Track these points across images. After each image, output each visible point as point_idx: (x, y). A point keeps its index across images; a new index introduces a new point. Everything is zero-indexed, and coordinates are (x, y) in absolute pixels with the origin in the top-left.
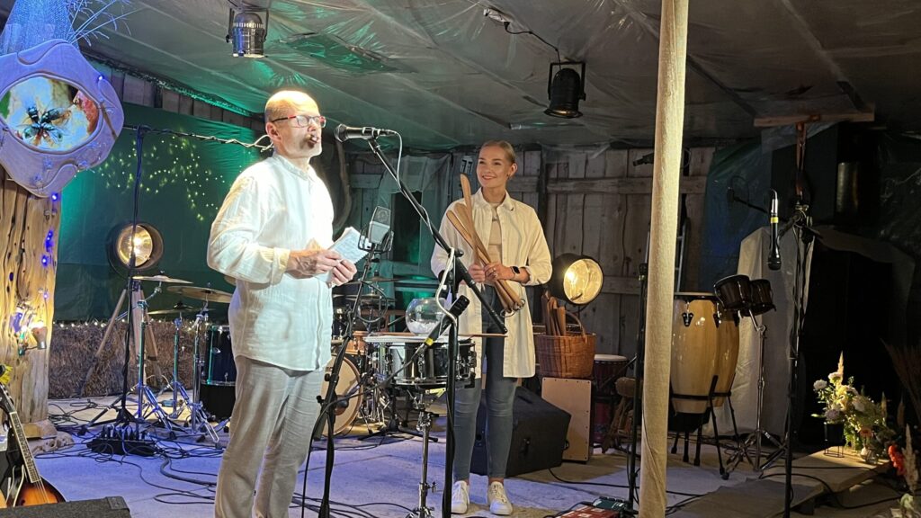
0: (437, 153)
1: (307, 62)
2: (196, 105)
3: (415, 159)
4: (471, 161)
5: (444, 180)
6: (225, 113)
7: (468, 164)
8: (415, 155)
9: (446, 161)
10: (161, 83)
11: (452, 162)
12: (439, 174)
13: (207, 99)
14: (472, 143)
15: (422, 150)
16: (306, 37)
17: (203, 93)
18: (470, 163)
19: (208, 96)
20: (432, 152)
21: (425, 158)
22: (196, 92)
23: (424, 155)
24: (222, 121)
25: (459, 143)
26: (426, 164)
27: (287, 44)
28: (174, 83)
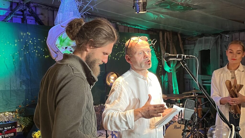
0: (215, 35)
1: (164, 10)
2: (130, 29)
3: (207, 38)
4: (228, 36)
5: (219, 44)
6: (139, 30)
7: (227, 38)
8: (207, 36)
9: (219, 37)
10: (118, 23)
11: (221, 38)
12: (216, 43)
13: (133, 26)
14: (228, 30)
15: (209, 34)
16: (162, 2)
17: (132, 25)
18: (228, 37)
19: (133, 25)
20: (213, 34)
21: (211, 37)
22: (129, 24)
23: (210, 36)
24: (139, 33)
25: (223, 31)
26: (211, 39)
27: (156, 5)
28: (122, 23)
